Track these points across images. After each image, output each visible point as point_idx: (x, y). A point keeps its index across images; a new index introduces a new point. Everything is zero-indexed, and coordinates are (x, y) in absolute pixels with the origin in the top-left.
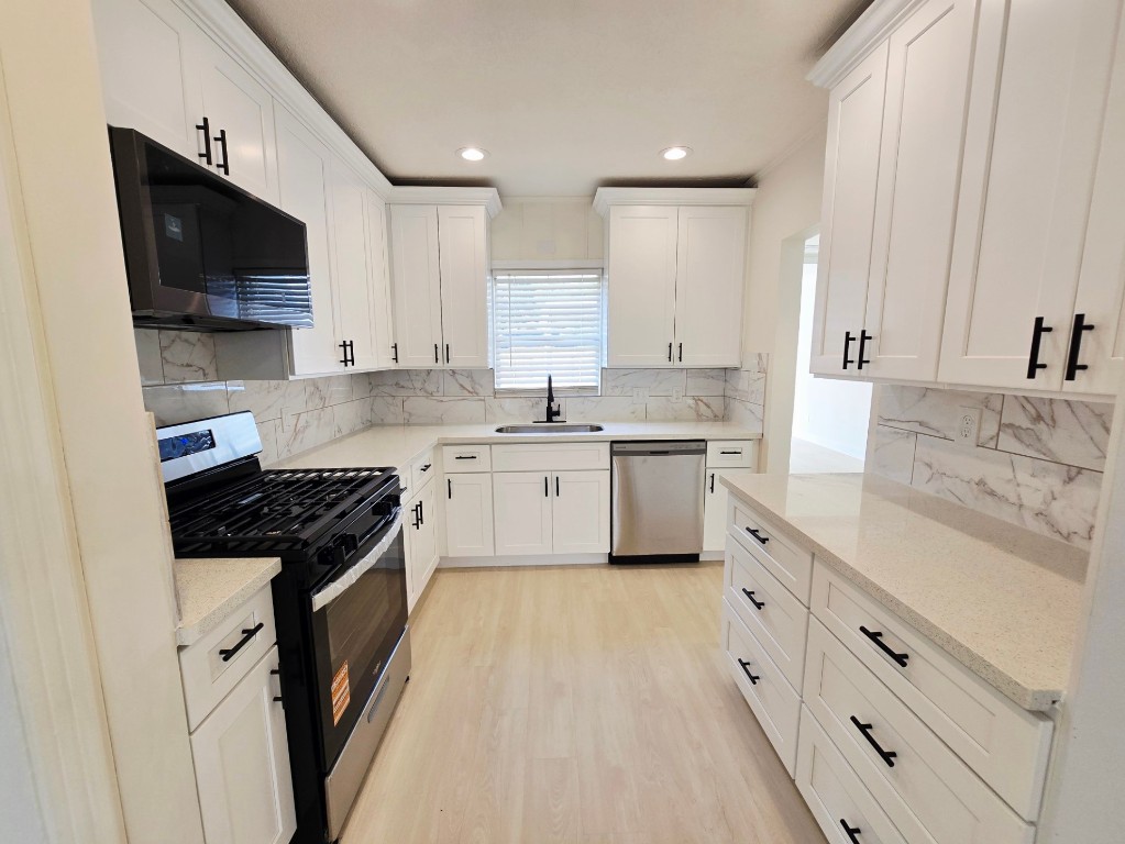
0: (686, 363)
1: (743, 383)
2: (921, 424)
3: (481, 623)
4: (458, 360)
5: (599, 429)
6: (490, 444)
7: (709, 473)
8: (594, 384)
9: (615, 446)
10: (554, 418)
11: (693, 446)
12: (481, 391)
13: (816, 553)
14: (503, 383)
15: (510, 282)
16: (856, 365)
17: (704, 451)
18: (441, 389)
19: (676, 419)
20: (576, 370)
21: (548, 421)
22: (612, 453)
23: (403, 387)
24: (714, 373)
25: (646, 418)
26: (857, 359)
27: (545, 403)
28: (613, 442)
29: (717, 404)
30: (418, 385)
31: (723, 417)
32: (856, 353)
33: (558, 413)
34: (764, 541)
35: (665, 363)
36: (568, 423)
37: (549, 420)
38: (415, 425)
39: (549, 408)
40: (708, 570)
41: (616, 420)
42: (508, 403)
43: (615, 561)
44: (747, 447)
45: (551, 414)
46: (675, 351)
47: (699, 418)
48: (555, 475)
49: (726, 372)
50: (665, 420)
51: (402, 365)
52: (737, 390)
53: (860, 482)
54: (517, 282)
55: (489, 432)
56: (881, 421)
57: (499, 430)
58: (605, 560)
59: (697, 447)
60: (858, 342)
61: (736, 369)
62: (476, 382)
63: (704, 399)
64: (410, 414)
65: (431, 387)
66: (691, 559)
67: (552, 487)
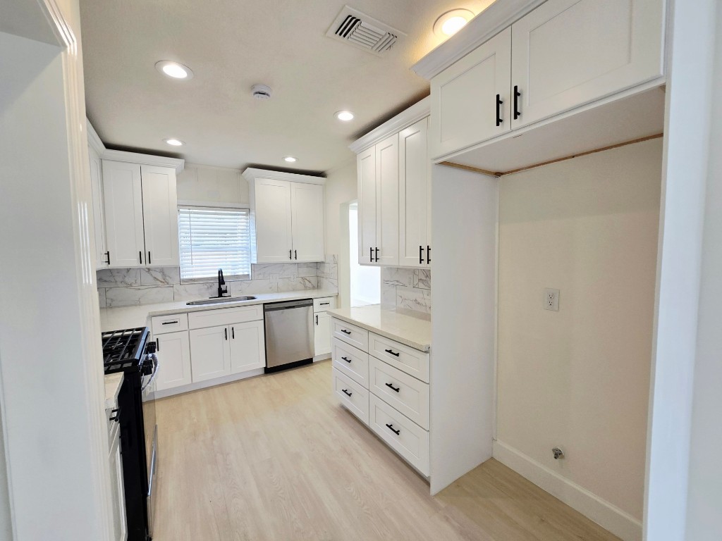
0: (299, 260)
1: (327, 269)
2: (397, 281)
3: (195, 420)
4: (156, 262)
5: (253, 298)
6: (188, 313)
7: (315, 315)
8: (246, 273)
9: (266, 306)
10: (223, 295)
11: (307, 302)
12: (170, 281)
13: (370, 330)
14: (185, 275)
15: (190, 213)
16: (375, 260)
17: (312, 304)
18: (138, 281)
19: (294, 290)
20: (235, 265)
21: (219, 297)
22: (265, 310)
23: (106, 281)
24: (311, 265)
25: (278, 291)
26: (375, 258)
27: (217, 285)
28: (264, 304)
29: (314, 281)
30: (119, 279)
31: (318, 287)
32: (374, 255)
33: (226, 291)
34: (349, 333)
35: (289, 260)
36: (232, 297)
37: (220, 295)
38: (115, 307)
39: (220, 289)
40: (318, 365)
41: (261, 293)
42: (189, 287)
43: (268, 371)
44: (331, 300)
45: (221, 292)
46: (293, 254)
47: (306, 288)
48: (231, 326)
49: (317, 265)
50: (288, 291)
51: (112, 266)
52: (323, 273)
53: (380, 306)
54: (195, 213)
55: (182, 306)
56: (385, 282)
57: (188, 304)
58: (262, 372)
59: (307, 303)
60: (375, 252)
61: (323, 262)
62: (166, 276)
63: (308, 279)
64: (112, 300)
65: (129, 280)
66: (309, 362)
67: (229, 334)
